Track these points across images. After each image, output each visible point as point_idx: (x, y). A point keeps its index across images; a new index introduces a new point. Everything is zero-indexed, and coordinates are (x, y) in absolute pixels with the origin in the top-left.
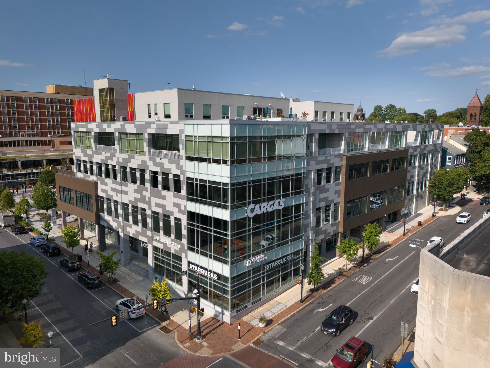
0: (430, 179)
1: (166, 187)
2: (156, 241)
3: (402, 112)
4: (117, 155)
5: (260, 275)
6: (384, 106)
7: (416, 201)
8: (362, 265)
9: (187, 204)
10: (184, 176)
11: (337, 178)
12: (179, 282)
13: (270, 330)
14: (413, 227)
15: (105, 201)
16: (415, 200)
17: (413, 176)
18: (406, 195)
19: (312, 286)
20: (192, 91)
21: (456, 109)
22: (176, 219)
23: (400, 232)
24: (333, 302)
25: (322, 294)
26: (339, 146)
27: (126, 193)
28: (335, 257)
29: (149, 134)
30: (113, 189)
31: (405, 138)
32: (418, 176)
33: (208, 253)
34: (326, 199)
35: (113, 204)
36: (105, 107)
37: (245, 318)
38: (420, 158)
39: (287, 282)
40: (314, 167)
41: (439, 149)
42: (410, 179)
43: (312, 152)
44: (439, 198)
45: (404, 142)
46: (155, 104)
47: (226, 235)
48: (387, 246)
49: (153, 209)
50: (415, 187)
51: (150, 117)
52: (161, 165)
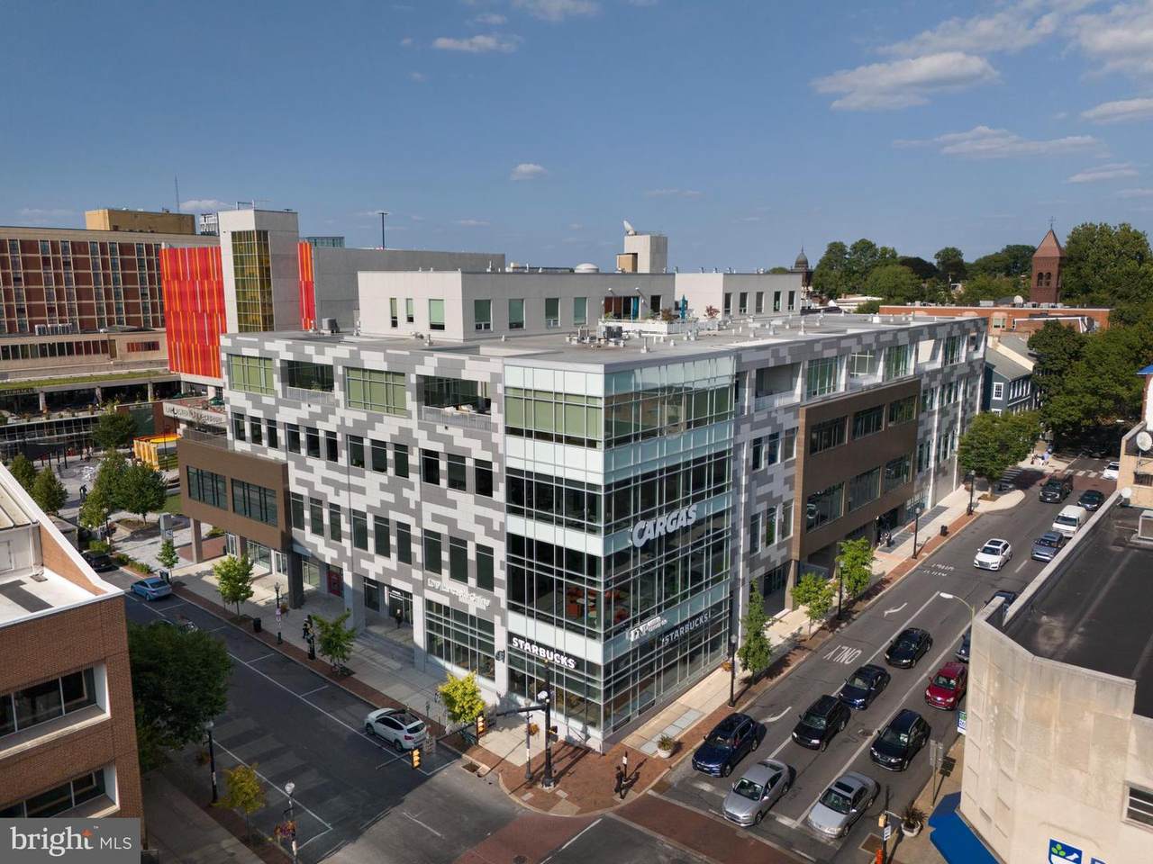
0: (962, 433)
1: (457, 483)
2: (433, 589)
3: (888, 258)
4: (341, 411)
5: (652, 656)
6: (849, 244)
7: (935, 481)
8: (838, 626)
9: (506, 519)
10: (501, 464)
11: (788, 453)
12: (488, 671)
13: (680, 763)
14: (929, 538)
15: (307, 504)
16: (932, 480)
17: (929, 432)
18: (917, 470)
19: (748, 673)
20: (489, 275)
21: (1005, 247)
22: (479, 547)
23: (905, 550)
24: (791, 704)
25: (768, 687)
26: (791, 388)
27: (362, 490)
28: (783, 608)
29: (418, 376)
30: (326, 481)
31: (913, 357)
32: (938, 430)
33: (555, 616)
34: (767, 497)
35: (326, 513)
36: (247, 272)
37: (629, 741)
38: (942, 395)
39: (700, 667)
40: (748, 435)
41: (979, 371)
42: (924, 438)
43: (743, 407)
44: (980, 473)
45: (912, 366)
46: (407, 299)
47: (594, 583)
48: (882, 582)
49: (425, 527)
50: (933, 453)
51: (395, 324)
52: (448, 440)
